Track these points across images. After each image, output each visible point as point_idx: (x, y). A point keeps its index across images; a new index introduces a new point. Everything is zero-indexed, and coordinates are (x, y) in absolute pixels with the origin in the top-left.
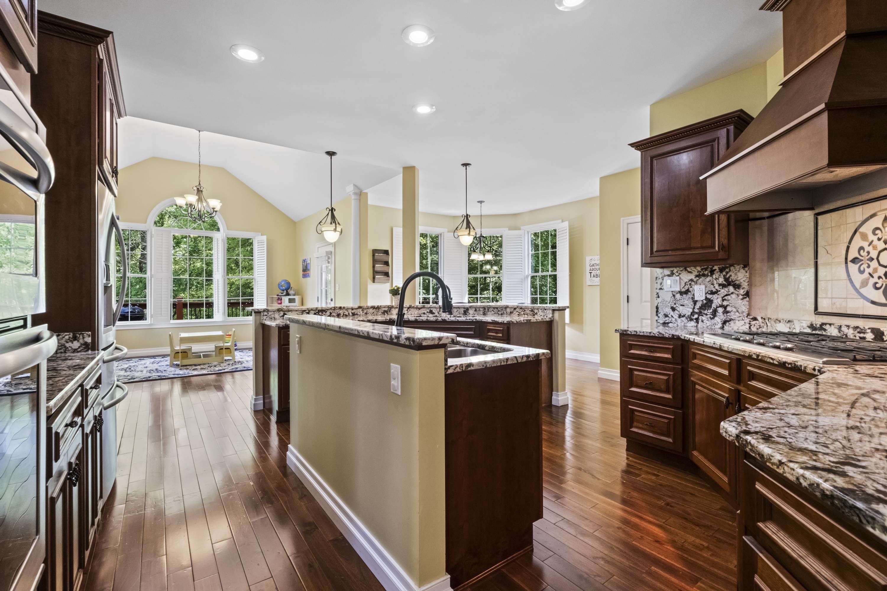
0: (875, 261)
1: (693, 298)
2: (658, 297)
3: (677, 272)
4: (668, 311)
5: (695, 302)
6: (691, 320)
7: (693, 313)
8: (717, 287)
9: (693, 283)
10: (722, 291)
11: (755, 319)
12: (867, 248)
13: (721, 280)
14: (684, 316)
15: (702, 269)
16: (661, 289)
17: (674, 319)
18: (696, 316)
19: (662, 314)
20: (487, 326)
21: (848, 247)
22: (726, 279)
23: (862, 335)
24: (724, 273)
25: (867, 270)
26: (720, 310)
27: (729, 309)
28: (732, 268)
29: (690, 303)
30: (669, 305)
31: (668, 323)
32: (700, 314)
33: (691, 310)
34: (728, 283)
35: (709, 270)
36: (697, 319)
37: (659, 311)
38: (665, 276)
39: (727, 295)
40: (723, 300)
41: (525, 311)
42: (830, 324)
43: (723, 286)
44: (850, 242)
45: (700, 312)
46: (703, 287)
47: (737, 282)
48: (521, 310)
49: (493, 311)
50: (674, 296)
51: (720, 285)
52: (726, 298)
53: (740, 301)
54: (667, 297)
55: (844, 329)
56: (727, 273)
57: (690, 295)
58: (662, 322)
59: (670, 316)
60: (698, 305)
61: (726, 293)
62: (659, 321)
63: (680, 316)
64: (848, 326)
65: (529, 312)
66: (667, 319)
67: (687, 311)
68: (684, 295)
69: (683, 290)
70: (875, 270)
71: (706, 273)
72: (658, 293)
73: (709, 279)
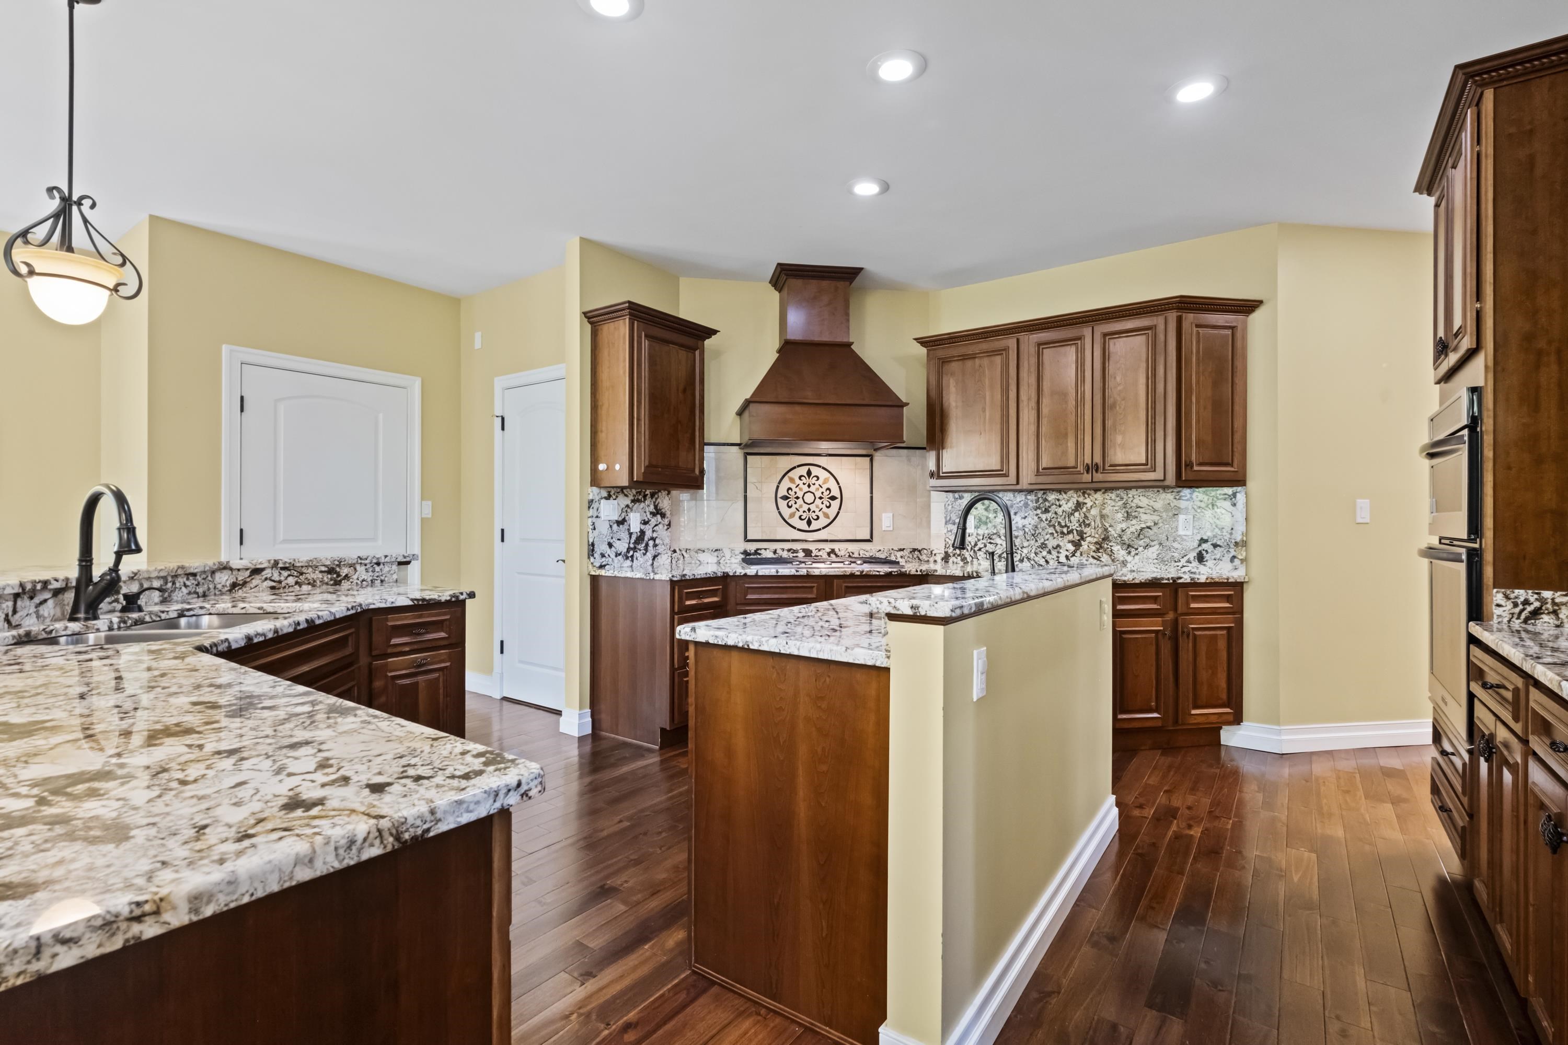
0: (801, 499)
1: (629, 530)
2: (595, 529)
3: (614, 494)
4: (604, 548)
5: (631, 534)
6: (627, 558)
7: (629, 549)
8: (649, 516)
9: (629, 510)
10: (653, 520)
11: (675, 551)
12: (794, 489)
13: (652, 508)
14: (620, 554)
15: (637, 493)
16: (597, 517)
17: (610, 560)
18: (631, 553)
19: (599, 553)
20: (387, 620)
21: (778, 487)
22: (656, 507)
23: (795, 555)
24: (654, 499)
25: (794, 505)
26: (651, 543)
27: (657, 541)
28: (660, 494)
29: (625, 536)
30: (606, 539)
31: (605, 566)
32: (635, 549)
33: (627, 546)
34: (658, 512)
35: (642, 494)
36: (632, 556)
37: (595, 549)
38: (602, 498)
39: (656, 525)
40: (653, 531)
41: (302, 574)
42: (765, 549)
43: (654, 514)
44: (780, 483)
45: (635, 548)
46: (638, 515)
47: (663, 511)
48: (285, 573)
49: (185, 586)
50: (611, 526)
51: (651, 513)
52: (655, 528)
53: (665, 532)
54: (603, 527)
55: (779, 551)
56: (656, 499)
57: (626, 526)
58: (598, 565)
59: (606, 555)
60: (634, 537)
61: (655, 523)
62: (595, 564)
63: (617, 555)
64: (783, 550)
65: (320, 576)
66: (604, 559)
67: (622, 546)
68: (621, 526)
69: (620, 519)
70: (801, 506)
71: (640, 497)
72: (594, 524)
73: (642, 505)
